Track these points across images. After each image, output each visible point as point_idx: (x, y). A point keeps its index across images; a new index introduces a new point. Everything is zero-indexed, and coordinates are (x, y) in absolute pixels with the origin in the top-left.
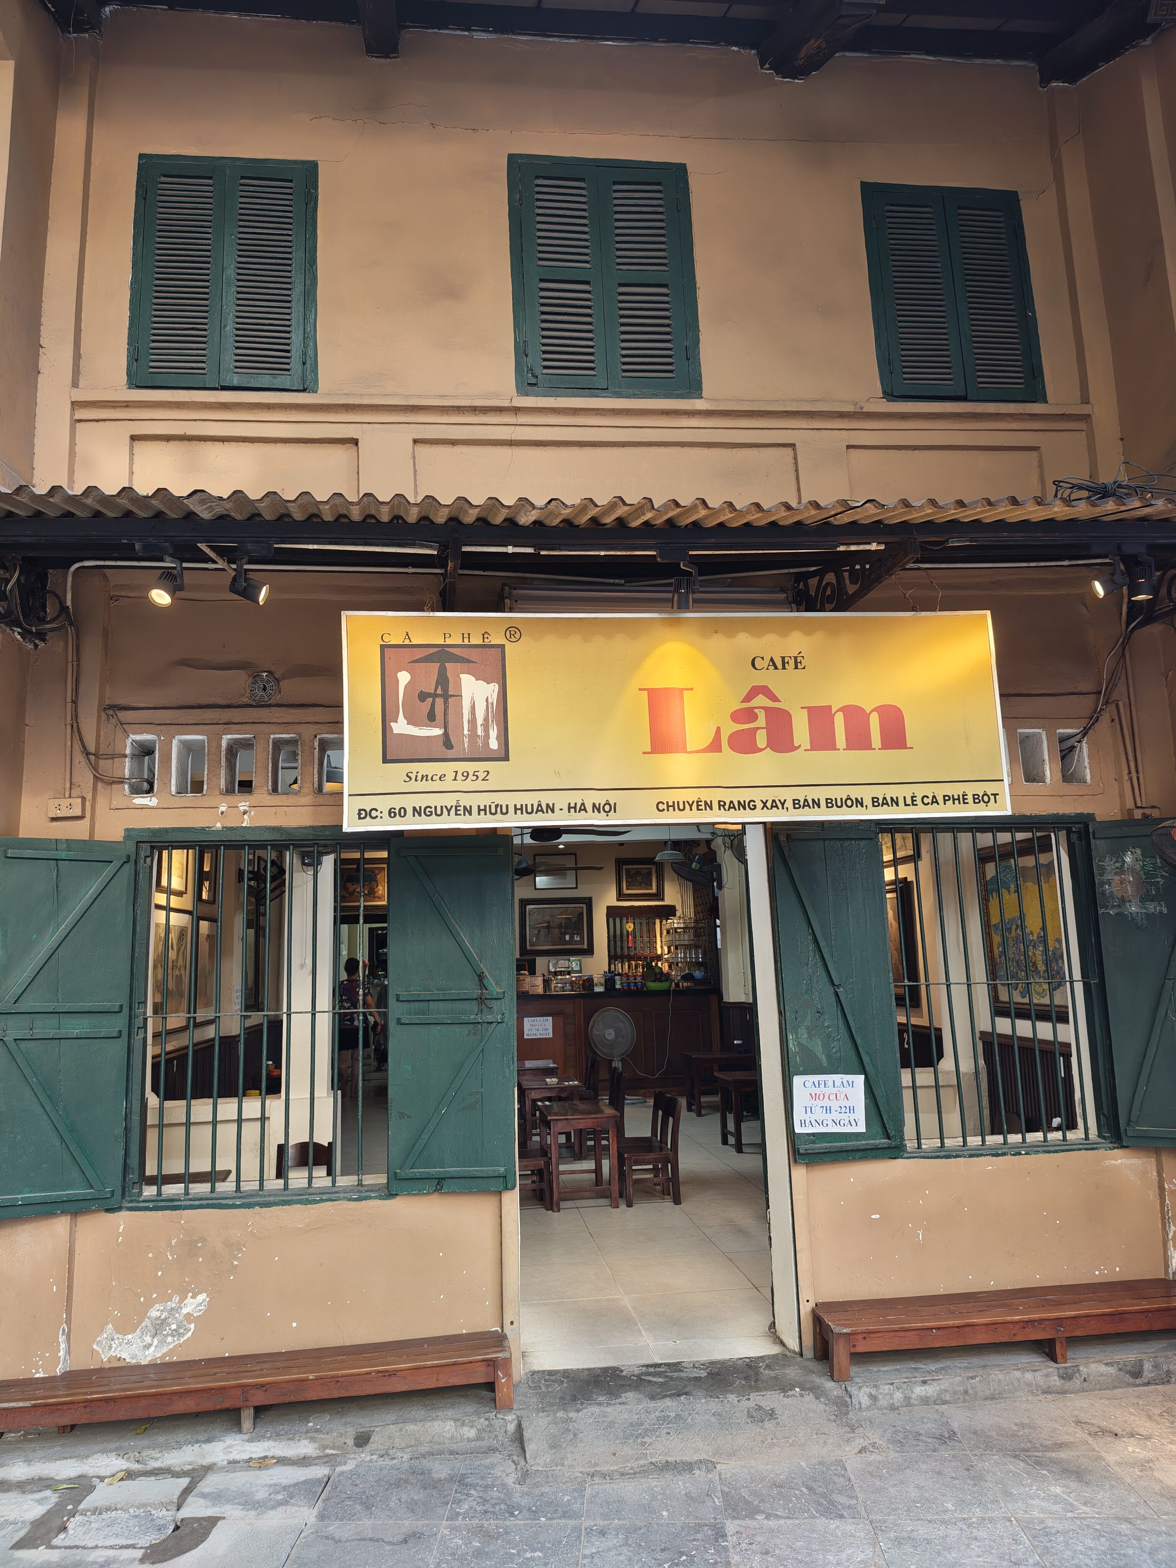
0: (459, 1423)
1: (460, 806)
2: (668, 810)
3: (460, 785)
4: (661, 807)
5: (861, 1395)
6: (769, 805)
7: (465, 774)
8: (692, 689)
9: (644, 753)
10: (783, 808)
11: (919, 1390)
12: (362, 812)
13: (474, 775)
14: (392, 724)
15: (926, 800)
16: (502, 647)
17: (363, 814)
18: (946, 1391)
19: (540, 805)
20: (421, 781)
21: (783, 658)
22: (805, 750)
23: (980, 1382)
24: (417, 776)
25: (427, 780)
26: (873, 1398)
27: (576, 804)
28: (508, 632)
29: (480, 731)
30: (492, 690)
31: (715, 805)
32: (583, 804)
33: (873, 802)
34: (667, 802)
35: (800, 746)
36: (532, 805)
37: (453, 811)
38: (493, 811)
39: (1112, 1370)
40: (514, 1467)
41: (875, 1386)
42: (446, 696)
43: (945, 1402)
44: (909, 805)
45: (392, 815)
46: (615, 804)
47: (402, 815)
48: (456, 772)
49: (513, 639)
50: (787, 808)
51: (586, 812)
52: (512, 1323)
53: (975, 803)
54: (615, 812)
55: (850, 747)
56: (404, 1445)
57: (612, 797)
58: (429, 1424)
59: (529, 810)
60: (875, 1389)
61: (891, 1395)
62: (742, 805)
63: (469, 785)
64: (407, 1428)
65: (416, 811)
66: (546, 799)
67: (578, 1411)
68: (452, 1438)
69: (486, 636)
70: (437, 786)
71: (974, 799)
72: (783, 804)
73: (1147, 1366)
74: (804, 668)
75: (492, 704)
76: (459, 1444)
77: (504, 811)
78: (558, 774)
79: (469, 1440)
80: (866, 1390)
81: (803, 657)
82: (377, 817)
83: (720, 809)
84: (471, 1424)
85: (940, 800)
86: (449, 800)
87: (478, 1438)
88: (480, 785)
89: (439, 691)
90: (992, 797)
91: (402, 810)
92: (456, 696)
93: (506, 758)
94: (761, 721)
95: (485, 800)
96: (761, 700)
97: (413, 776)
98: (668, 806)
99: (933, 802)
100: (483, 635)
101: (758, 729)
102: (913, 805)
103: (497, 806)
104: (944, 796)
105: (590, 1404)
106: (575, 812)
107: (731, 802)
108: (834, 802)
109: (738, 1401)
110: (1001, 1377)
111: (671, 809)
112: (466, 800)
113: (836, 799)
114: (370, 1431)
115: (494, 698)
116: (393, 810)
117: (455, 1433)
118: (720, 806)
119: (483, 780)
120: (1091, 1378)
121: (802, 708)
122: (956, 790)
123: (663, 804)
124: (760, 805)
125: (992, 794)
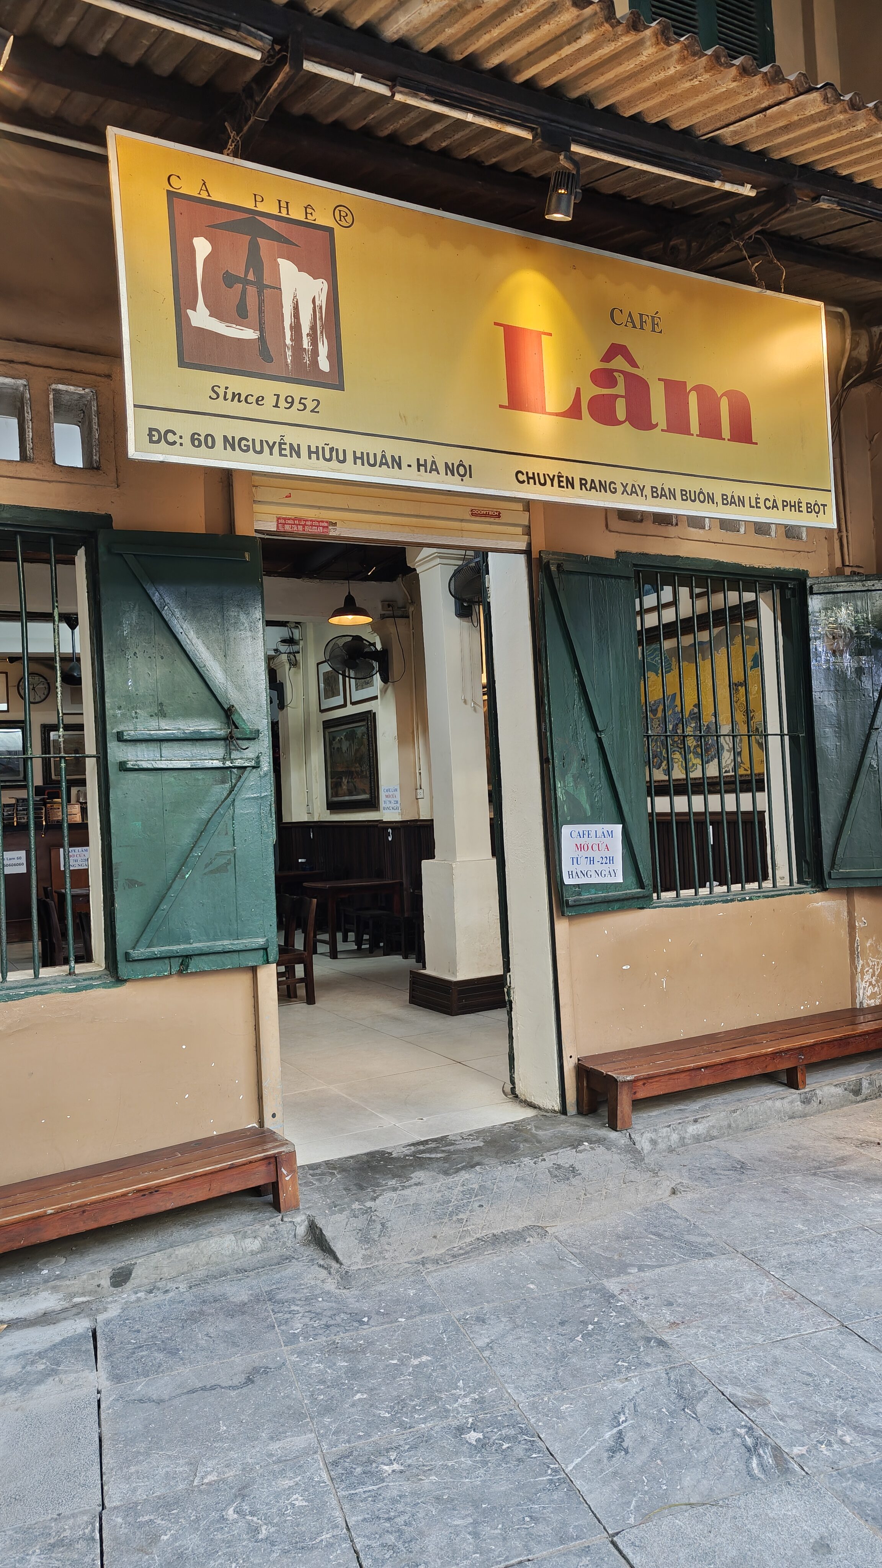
0: (240, 1236)
1: (285, 444)
2: (529, 483)
3: (282, 414)
4: (522, 477)
5: (643, 1141)
6: (629, 489)
7: (289, 400)
8: (550, 335)
9: (501, 406)
10: (642, 496)
11: (692, 1129)
12: (154, 433)
13: (300, 403)
14: (190, 312)
15: (769, 504)
16: (330, 230)
17: (155, 436)
18: (713, 1127)
19: (383, 456)
20: (232, 400)
21: (641, 315)
22: (662, 430)
23: (740, 1115)
24: (225, 393)
25: (239, 401)
26: (653, 1142)
27: (425, 460)
28: (337, 212)
29: (306, 343)
30: (319, 288)
31: (577, 484)
32: (434, 462)
33: (723, 499)
34: (527, 473)
35: (657, 425)
36: (375, 455)
37: (276, 449)
38: (328, 456)
39: (839, 1090)
40: (325, 1272)
41: (655, 1130)
42: (261, 287)
43: (713, 1138)
44: (754, 507)
45: (196, 443)
46: (470, 466)
47: (210, 444)
48: (278, 396)
49: (344, 223)
50: (646, 496)
51: (438, 473)
52: (274, 1116)
53: (808, 512)
54: (471, 477)
55: (702, 434)
56: (174, 1274)
57: (468, 457)
58: (204, 1243)
59: (372, 462)
60: (654, 1133)
61: (668, 1137)
62: (603, 487)
63: (293, 415)
64: (177, 1252)
65: (230, 443)
66: (392, 448)
67: (374, 1199)
68: (233, 1253)
69: (309, 211)
70: (252, 410)
71: (808, 507)
72: (642, 491)
73: (865, 1084)
74: (661, 332)
75: (321, 308)
76: (242, 1260)
77: (341, 458)
78: (403, 418)
79: (253, 1253)
80: (648, 1135)
81: (659, 318)
82: (174, 443)
83: (581, 489)
84: (254, 1235)
85: (780, 506)
86: (272, 434)
87: (263, 1250)
88: (307, 417)
89: (251, 277)
90: (822, 508)
91: (209, 438)
92: (274, 288)
93: (340, 386)
94: (620, 389)
95: (317, 439)
96: (619, 363)
97: (221, 392)
98: (529, 478)
99: (773, 507)
100: (306, 208)
101: (618, 396)
102: (758, 507)
103: (332, 449)
104: (783, 501)
105: (384, 1190)
106: (426, 471)
107: (593, 481)
108: (688, 495)
109: (535, 1163)
110: (757, 1107)
111: (531, 481)
112: (293, 436)
113: (690, 491)
114: (131, 1264)
115: (322, 300)
116: (196, 436)
117: (236, 1248)
118: (581, 484)
119: (312, 411)
120: (825, 1100)
121: (659, 379)
122: (792, 495)
123: (523, 474)
124: (620, 489)
125: (822, 505)
